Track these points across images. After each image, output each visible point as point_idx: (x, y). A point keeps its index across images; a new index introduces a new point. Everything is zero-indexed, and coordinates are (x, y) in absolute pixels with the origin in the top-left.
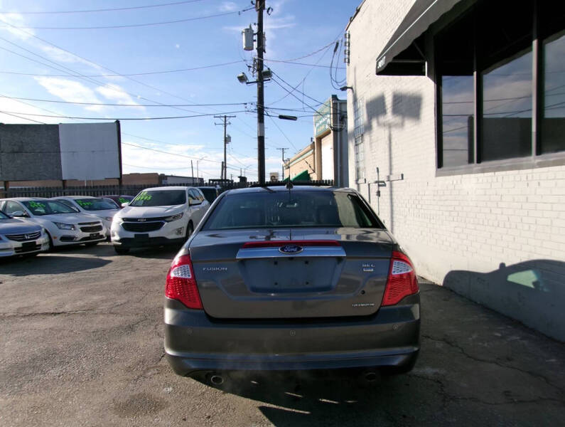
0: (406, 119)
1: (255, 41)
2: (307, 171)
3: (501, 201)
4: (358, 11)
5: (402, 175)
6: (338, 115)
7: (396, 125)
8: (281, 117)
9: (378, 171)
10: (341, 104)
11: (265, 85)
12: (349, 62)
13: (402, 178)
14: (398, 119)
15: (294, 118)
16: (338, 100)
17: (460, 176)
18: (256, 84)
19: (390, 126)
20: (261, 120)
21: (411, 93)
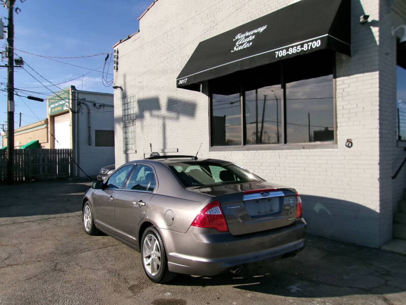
0: (181, 115)
1: (5, 32)
2: (38, 141)
3: (262, 165)
4: (129, 38)
5: (178, 149)
6: (76, 101)
7: (171, 118)
8: (30, 98)
9: (151, 146)
10: (78, 93)
11: (14, 70)
12: (117, 69)
13: (178, 151)
14: (173, 115)
15: (42, 100)
16: (76, 89)
17: (230, 152)
18: (7, 68)
19: (164, 118)
20: (11, 97)
21: (187, 100)
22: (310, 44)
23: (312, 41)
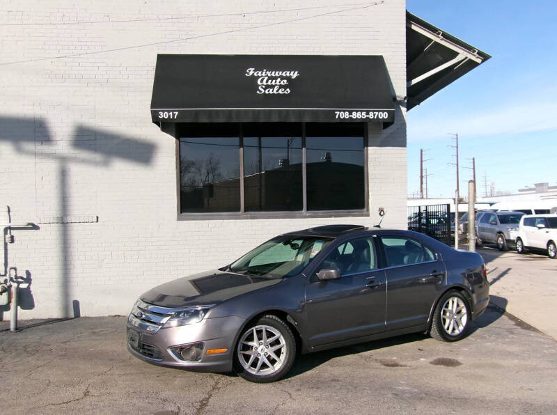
5: (97, 218)
13: (97, 221)
22: (377, 113)
23: (379, 111)
